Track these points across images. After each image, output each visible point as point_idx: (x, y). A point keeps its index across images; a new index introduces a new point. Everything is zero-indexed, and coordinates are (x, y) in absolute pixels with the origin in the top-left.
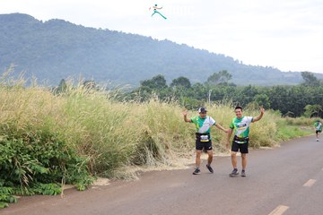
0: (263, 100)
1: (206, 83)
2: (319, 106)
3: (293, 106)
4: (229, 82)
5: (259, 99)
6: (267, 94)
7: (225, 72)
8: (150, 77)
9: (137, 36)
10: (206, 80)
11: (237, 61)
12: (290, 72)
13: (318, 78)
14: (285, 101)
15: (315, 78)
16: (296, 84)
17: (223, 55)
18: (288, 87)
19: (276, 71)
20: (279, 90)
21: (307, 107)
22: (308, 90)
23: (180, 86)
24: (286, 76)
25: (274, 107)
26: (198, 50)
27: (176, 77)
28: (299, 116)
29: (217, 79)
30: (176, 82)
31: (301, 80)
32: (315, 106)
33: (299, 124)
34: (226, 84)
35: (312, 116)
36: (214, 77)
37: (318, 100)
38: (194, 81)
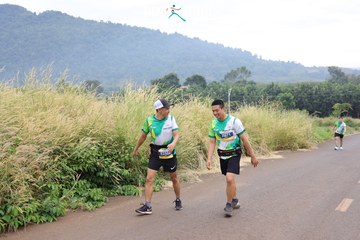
0: (288, 99)
1: (223, 81)
2: (349, 105)
3: (320, 106)
4: (248, 80)
5: (284, 98)
6: (292, 92)
7: (244, 69)
8: (162, 76)
9: (143, 29)
10: (223, 78)
11: (256, 56)
12: (315, 67)
13: (346, 73)
14: (311, 99)
15: (343, 74)
16: (322, 81)
17: (240, 50)
18: (313, 84)
19: (299, 66)
20: (304, 87)
21: (336, 106)
22: (337, 87)
23: (194, 85)
24: (310, 72)
25: (300, 106)
26: (212, 44)
27: (190, 76)
28: (328, 116)
29: (235, 76)
30: (189, 81)
31: (328, 76)
32: (344, 104)
33: (329, 125)
34: (244, 82)
35: (342, 115)
36: (232, 75)
37: (347, 98)
38: (209, 79)
